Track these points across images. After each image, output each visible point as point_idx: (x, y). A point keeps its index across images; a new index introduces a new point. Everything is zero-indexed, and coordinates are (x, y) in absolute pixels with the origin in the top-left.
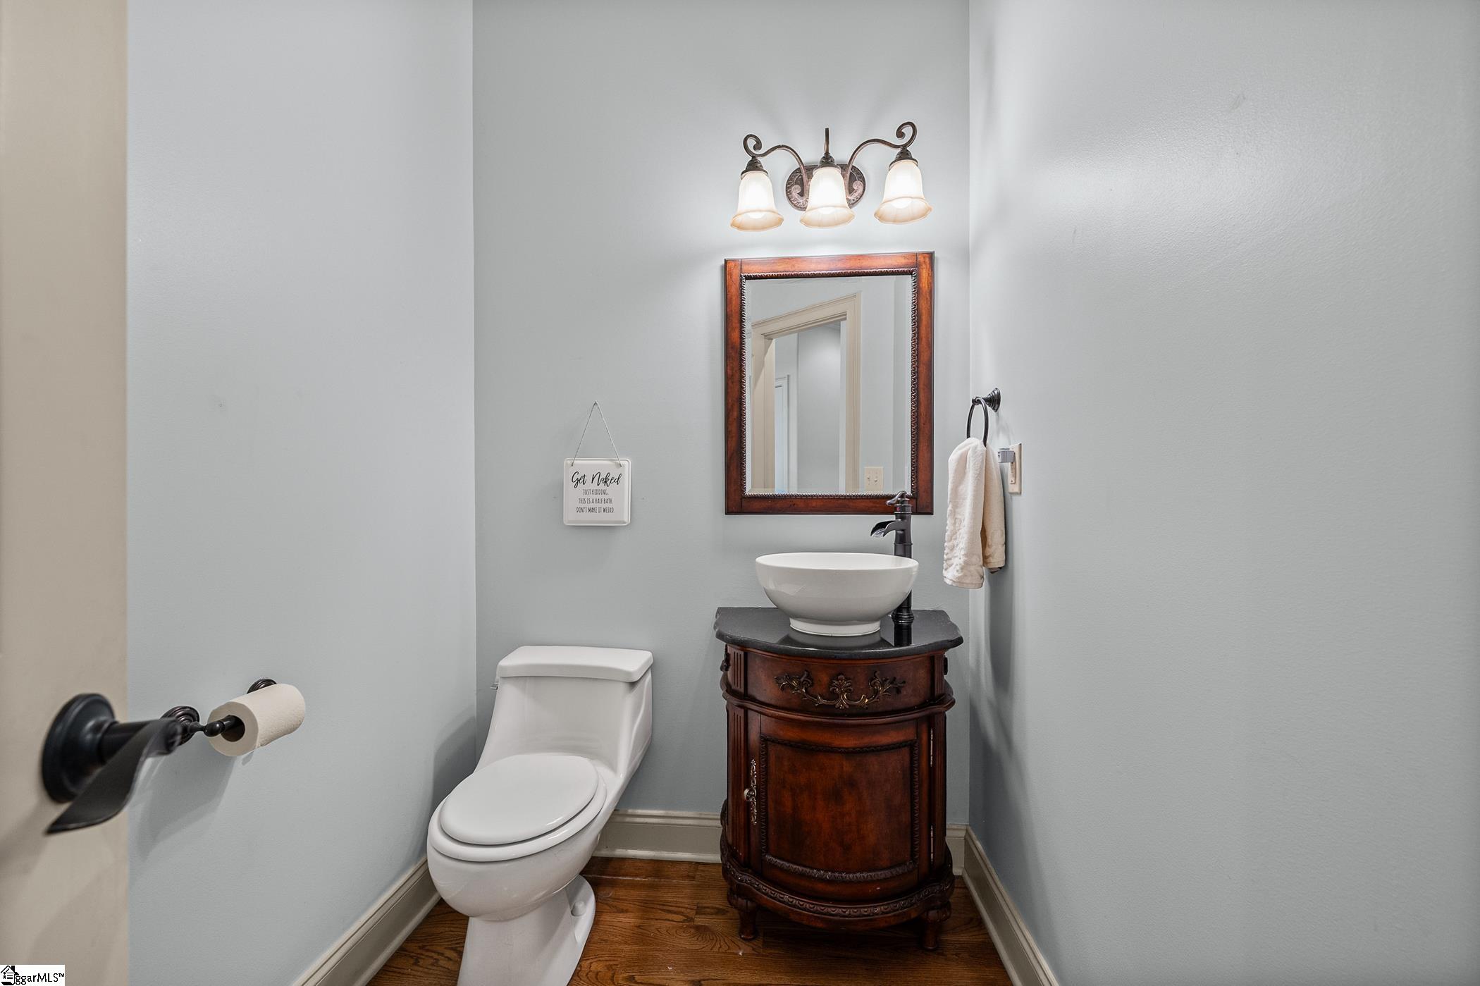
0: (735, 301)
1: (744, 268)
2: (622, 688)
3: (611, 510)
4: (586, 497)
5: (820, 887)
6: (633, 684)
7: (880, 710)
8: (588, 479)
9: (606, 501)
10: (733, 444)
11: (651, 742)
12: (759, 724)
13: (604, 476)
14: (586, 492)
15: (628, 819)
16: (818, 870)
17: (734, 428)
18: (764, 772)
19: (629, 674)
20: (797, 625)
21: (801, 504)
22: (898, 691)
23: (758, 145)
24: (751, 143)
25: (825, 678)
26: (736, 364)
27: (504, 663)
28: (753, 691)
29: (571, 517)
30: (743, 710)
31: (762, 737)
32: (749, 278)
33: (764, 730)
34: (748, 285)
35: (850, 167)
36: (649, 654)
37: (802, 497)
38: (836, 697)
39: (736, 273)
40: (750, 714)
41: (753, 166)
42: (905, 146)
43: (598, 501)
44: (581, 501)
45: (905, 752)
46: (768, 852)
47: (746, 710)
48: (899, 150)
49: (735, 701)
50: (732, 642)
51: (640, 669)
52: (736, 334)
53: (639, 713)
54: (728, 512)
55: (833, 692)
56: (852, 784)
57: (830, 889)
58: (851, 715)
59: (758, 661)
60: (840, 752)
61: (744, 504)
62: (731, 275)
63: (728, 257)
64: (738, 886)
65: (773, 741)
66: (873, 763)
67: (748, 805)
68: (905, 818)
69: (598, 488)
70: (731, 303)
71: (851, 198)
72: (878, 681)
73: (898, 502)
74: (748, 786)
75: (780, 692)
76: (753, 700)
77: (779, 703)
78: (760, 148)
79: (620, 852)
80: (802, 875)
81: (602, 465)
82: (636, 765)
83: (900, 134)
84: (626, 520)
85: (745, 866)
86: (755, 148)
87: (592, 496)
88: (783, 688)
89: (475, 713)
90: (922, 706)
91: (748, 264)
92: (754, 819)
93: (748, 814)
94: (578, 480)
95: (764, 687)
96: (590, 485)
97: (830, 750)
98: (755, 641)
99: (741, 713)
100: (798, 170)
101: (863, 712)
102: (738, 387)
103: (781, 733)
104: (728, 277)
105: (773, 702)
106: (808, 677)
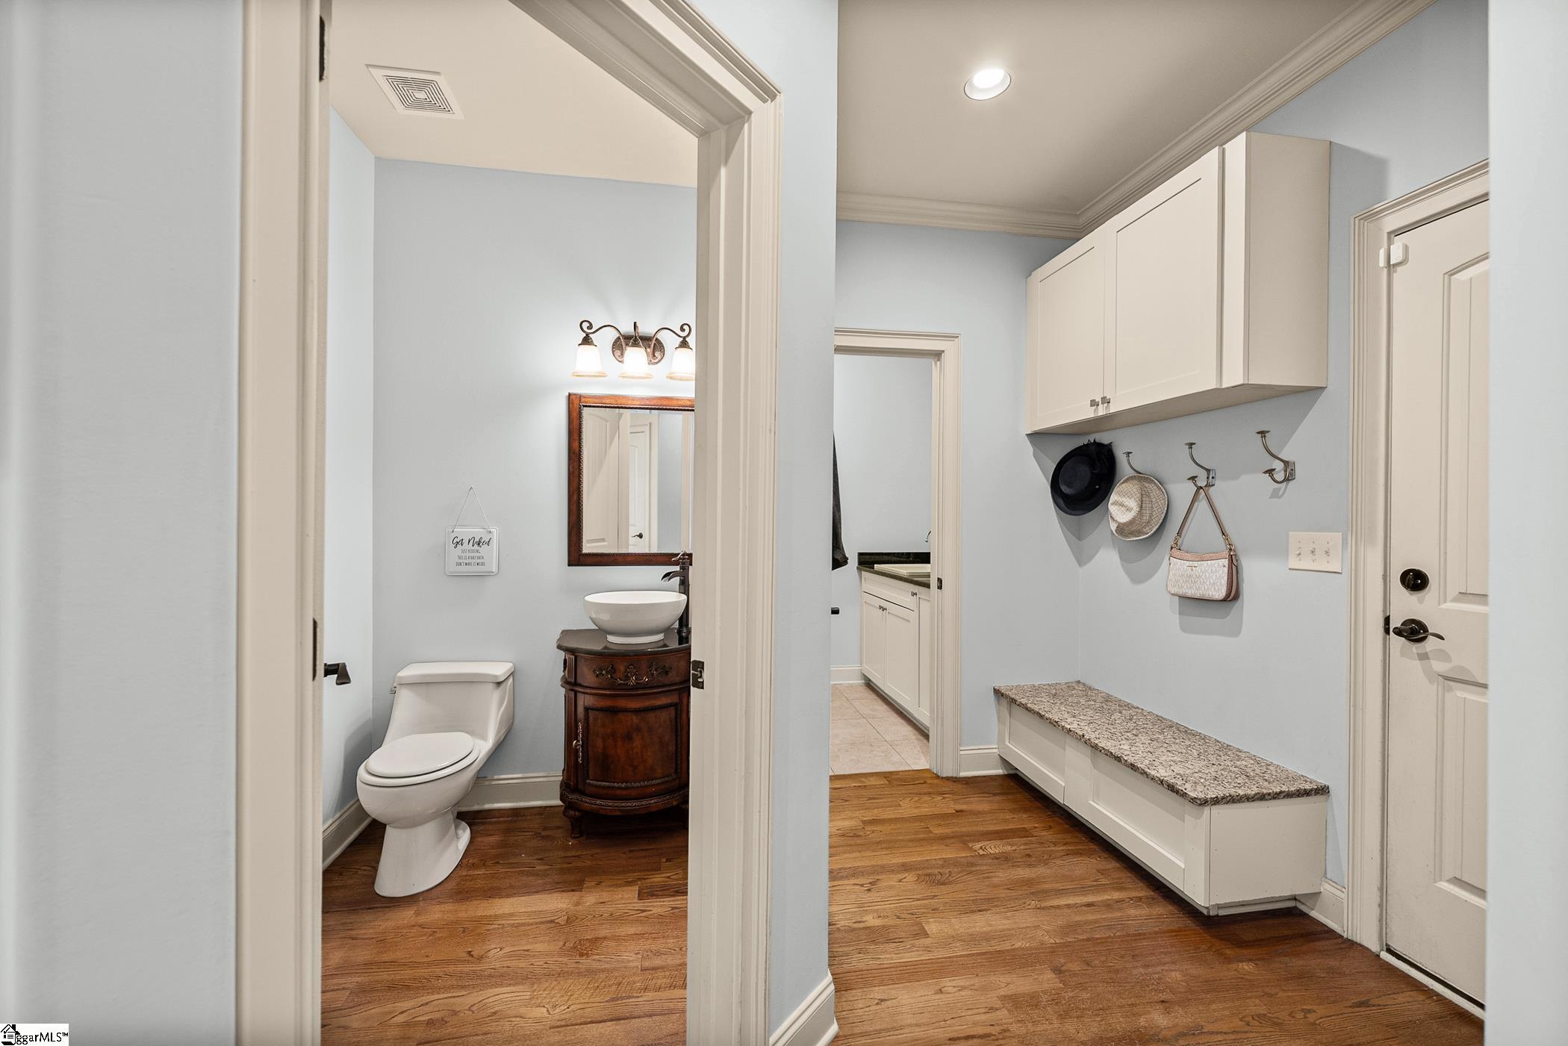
0: (576, 422)
1: (583, 400)
2: (491, 686)
3: (483, 564)
4: (463, 555)
5: (618, 792)
6: (499, 684)
7: (655, 685)
8: (466, 542)
9: (479, 558)
10: (574, 518)
11: (512, 723)
12: (584, 701)
13: (477, 540)
14: (463, 551)
15: (494, 783)
16: (618, 783)
17: (574, 508)
18: (586, 728)
19: (496, 676)
20: (611, 639)
21: (620, 559)
22: (667, 673)
23: (590, 327)
24: (585, 325)
25: (622, 668)
26: (576, 464)
27: (401, 674)
28: (579, 681)
29: (452, 568)
30: (573, 693)
31: (585, 708)
32: (584, 406)
33: (586, 704)
34: (586, 411)
35: (655, 339)
36: (511, 664)
37: (621, 554)
38: (627, 678)
39: (576, 402)
40: (578, 694)
41: (587, 341)
42: (684, 338)
43: (473, 558)
44: (460, 558)
45: (672, 710)
46: (588, 778)
47: (576, 693)
48: (682, 339)
49: (568, 687)
50: (567, 650)
51: (505, 673)
52: (576, 444)
53: (503, 703)
54: (569, 565)
55: (627, 676)
56: (638, 729)
57: (624, 792)
58: (637, 689)
59: (583, 660)
60: (632, 711)
61: (581, 559)
62: (573, 404)
63: (572, 391)
64: (570, 802)
65: (592, 709)
66: (651, 717)
67: (577, 751)
68: (672, 748)
69: (473, 548)
70: (573, 422)
71: (653, 361)
72: (653, 668)
73: (680, 558)
74: (576, 739)
75: (596, 679)
76: (580, 685)
77: (595, 685)
78: (591, 329)
79: (488, 806)
80: (608, 787)
81: (478, 532)
82: (500, 738)
83: (682, 329)
84: (494, 571)
85: (575, 790)
86: (588, 328)
87: (468, 554)
88: (597, 676)
89: (370, 715)
90: (681, 683)
91: (585, 397)
92: (580, 760)
93: (577, 757)
94: (458, 543)
95: (587, 676)
96: (466, 546)
97: (626, 710)
98: (581, 649)
99: (572, 694)
100: (619, 338)
101: (645, 686)
102: (577, 480)
103: (597, 703)
104: (571, 405)
105: (591, 685)
106: (612, 668)
